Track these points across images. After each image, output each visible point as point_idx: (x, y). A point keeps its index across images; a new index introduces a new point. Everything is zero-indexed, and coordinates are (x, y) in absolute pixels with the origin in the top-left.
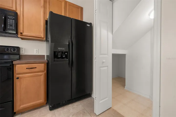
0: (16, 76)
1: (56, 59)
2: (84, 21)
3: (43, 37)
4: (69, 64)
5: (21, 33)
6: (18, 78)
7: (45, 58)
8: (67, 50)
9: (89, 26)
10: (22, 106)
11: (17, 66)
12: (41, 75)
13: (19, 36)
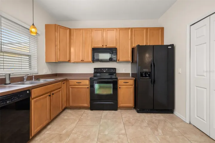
0: (119, 86)
1: (141, 78)
2: (164, 44)
3: (130, 61)
4: (151, 82)
5: (119, 60)
6: (120, 88)
7: (130, 75)
8: (150, 71)
9: (171, 47)
10: (121, 105)
11: (120, 80)
12: (131, 88)
13: (117, 62)
